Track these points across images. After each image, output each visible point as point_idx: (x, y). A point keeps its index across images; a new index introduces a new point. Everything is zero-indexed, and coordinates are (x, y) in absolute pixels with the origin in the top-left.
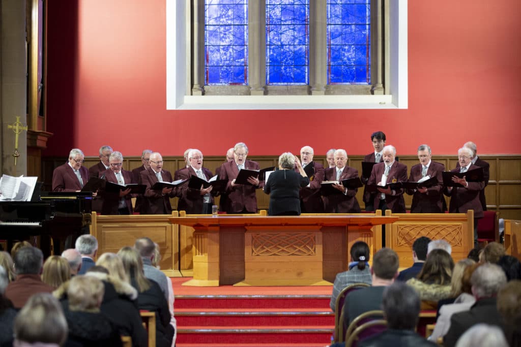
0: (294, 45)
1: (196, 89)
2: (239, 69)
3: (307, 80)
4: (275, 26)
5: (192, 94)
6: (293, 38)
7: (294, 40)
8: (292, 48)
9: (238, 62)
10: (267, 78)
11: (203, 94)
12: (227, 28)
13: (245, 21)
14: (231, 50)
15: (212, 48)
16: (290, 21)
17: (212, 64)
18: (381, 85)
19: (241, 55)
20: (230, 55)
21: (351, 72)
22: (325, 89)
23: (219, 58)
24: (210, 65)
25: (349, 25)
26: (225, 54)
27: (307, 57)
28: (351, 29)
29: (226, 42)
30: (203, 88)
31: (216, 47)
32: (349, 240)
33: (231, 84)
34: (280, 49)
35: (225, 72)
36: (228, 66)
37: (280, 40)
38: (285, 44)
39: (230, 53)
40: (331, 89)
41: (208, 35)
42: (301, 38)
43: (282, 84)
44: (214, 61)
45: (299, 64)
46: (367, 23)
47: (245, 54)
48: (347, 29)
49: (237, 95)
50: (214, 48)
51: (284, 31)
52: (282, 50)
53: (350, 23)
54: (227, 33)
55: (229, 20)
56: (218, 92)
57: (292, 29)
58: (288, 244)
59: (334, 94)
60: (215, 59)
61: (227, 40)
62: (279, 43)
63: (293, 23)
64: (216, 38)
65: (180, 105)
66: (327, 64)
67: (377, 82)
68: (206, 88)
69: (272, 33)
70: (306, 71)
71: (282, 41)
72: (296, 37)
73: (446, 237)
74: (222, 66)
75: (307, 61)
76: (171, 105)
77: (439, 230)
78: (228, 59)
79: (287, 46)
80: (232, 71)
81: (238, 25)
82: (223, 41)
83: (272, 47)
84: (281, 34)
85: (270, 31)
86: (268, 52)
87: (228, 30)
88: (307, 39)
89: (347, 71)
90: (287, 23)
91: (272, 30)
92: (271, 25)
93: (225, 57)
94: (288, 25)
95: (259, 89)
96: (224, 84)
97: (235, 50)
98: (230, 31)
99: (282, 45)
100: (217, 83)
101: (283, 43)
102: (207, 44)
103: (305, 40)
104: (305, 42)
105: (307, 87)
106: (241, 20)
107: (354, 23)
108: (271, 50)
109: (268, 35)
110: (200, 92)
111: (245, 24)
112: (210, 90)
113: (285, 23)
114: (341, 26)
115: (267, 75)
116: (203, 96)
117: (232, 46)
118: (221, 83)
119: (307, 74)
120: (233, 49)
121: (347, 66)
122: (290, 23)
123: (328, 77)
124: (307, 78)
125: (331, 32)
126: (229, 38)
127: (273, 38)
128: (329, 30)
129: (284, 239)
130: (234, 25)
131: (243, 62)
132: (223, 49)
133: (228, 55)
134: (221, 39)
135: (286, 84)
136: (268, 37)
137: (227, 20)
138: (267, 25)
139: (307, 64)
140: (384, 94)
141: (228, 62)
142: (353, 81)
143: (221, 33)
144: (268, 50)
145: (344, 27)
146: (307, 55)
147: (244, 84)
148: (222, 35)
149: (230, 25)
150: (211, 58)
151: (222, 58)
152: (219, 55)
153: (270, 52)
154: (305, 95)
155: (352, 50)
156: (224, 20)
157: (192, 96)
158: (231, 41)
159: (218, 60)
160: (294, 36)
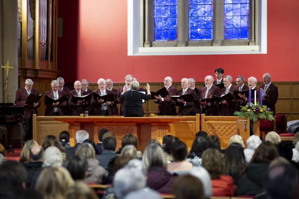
0: (205, 17)
1: (146, 43)
2: (173, 31)
3: (212, 37)
4: (194, 6)
5: (144, 46)
6: (204, 12)
7: (204, 14)
8: (203, 18)
9: (173, 27)
10: (189, 36)
11: (151, 46)
12: (166, 7)
13: (177, 3)
14: (168, 20)
15: (158, 19)
16: (203, 3)
17: (158, 28)
18: (253, 40)
19: (174, 23)
20: (168, 23)
21: (238, 32)
22: (221, 43)
23: (162, 25)
24: (157, 29)
25: (237, 4)
26: (165, 23)
27: (212, 23)
28: (238, 7)
29: (166, 16)
30: (152, 43)
31: (160, 19)
32: (152, 131)
33: (168, 40)
34: (196, 19)
35: (165, 33)
36: (167, 29)
37: (197, 14)
38: (200, 16)
39: (168, 22)
40: (225, 42)
41: (155, 12)
42: (209, 12)
43: (198, 40)
44: (159, 27)
45: (208, 28)
46: (248, 2)
47: (177, 23)
48: (236, 7)
49: (170, 46)
50: (159, 19)
51: (199, 9)
52: (198, 20)
53: (237, 3)
54: (166, 10)
55: (167, 2)
56: (160, 45)
57: (204, 7)
58: (118, 133)
59: (226, 45)
60: (160, 26)
61: (167, 14)
62: (196, 16)
63: (204, 3)
64: (160, 13)
65: (136, 53)
66: (224, 28)
67: (251, 38)
68: (154, 42)
69: (192, 10)
70: (212, 32)
71: (198, 14)
72: (206, 12)
73: (234, 130)
74: (163, 30)
75: (212, 26)
76: (130, 53)
77: (230, 126)
78: (167, 26)
79: (201, 18)
80: (169, 33)
81: (173, 6)
82: (164, 15)
83: (192, 18)
84: (197, 10)
85: (191, 9)
86: (190, 21)
87: (167, 8)
88: (212, 13)
89: (236, 32)
90: (201, 4)
91: (192, 8)
92: (192, 5)
93: (165, 24)
94: (201, 5)
95: (182, 43)
96: (164, 40)
97: (171, 20)
98: (168, 9)
99: (198, 17)
100: (160, 39)
101: (198, 16)
102: (155, 17)
103: (211, 14)
104: (211, 15)
105: (211, 41)
106: (174, 3)
107: (240, 3)
108: (192, 20)
109: (190, 11)
110: (149, 45)
111: (177, 4)
112: (155, 44)
113: (200, 4)
114: (232, 5)
115: (189, 34)
116: (151, 48)
117: (169, 18)
118: (163, 40)
119: (212, 34)
120: (170, 20)
121: (236, 28)
122: (202, 4)
123: (225, 35)
124: (212, 36)
125: (226, 9)
126: (167, 13)
127: (193, 13)
128: (225, 7)
129: (116, 130)
130: (170, 6)
131: (175, 27)
132: (164, 20)
133: (167, 23)
134: (163, 14)
135: (200, 39)
136: (190, 12)
137: (166, 3)
138: (189, 5)
139: (212, 28)
140: (255, 45)
141: (166, 27)
142: (239, 37)
143: (163, 10)
144: (190, 20)
145: (234, 5)
146: (212, 22)
147: (176, 40)
148: (163, 12)
149: (168, 6)
150: (157, 25)
151: (164, 25)
152: (162, 23)
153: (191, 21)
154: (209, 46)
155: (239, 19)
156: (165, 3)
157: (144, 48)
158: (168, 15)
159: (161, 26)
160: (205, 11)
